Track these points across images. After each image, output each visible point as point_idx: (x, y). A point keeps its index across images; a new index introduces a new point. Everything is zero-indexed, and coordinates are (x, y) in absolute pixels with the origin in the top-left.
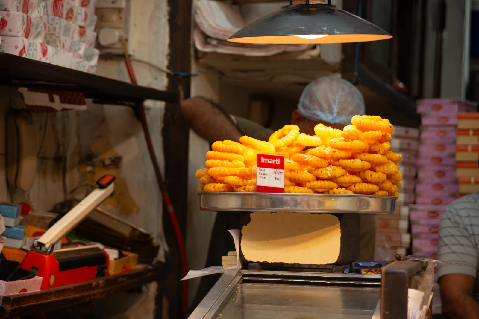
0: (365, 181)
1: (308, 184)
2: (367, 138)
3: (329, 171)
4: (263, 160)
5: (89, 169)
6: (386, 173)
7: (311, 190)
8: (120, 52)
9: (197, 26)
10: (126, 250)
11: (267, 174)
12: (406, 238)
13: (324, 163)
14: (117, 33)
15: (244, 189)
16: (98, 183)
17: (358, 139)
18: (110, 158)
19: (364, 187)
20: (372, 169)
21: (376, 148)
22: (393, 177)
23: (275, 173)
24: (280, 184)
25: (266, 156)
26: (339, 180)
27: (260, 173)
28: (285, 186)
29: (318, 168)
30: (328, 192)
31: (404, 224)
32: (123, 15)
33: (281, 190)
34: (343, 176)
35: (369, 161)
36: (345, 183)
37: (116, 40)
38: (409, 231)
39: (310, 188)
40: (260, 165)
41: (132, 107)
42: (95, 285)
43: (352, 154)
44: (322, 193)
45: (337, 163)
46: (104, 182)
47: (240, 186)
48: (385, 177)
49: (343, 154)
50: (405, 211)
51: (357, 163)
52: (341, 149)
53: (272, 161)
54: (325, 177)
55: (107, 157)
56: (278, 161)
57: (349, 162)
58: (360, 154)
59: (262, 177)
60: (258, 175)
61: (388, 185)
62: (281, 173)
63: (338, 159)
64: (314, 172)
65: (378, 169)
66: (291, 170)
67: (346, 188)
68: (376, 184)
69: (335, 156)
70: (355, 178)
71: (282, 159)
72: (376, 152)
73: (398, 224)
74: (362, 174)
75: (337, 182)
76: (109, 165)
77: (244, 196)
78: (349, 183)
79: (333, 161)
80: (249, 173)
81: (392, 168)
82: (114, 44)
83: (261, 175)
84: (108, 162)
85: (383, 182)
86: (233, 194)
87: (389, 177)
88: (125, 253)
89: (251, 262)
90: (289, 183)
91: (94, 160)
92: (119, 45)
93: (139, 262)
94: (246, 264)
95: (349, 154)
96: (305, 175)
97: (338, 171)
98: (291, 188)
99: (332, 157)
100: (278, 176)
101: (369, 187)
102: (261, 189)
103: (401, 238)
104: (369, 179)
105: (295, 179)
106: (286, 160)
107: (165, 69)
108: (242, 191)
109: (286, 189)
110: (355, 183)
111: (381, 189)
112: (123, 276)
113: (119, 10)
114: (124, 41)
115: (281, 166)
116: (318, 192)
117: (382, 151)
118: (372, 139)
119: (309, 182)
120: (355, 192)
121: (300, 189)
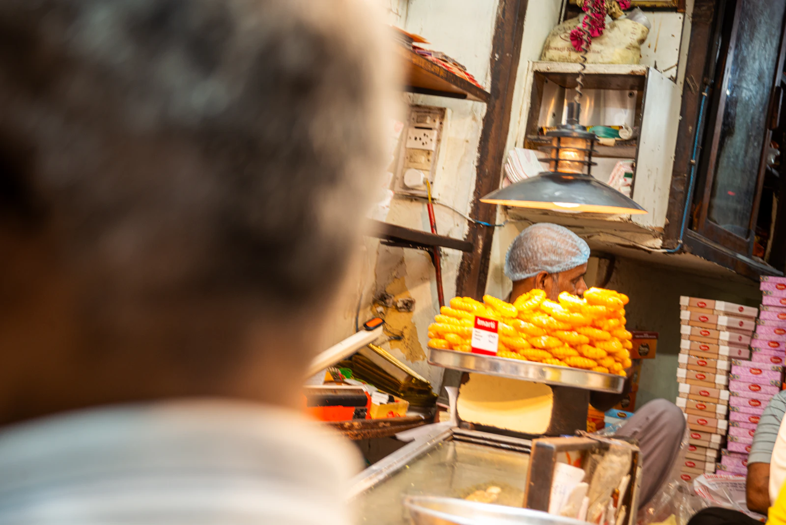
0: (582, 355)
1: (522, 351)
2: (591, 313)
3: (543, 341)
4: (480, 322)
5: (380, 309)
6: (607, 350)
7: (524, 358)
8: (424, 194)
9: (505, 175)
10: (399, 396)
11: (481, 336)
12: (722, 424)
13: (540, 331)
14: (423, 175)
15: (461, 348)
16: (365, 325)
17: (580, 312)
18: (403, 302)
19: (580, 361)
20: (591, 344)
21: (601, 324)
22: (617, 354)
23: (489, 336)
24: (493, 348)
25: (482, 319)
26: (553, 351)
27: (476, 335)
28: (499, 350)
29: (533, 336)
30: (541, 361)
31: (721, 409)
32: (431, 158)
33: (493, 354)
34: (558, 347)
35: (588, 336)
36: (560, 355)
37: (421, 182)
38: (727, 417)
39: (524, 356)
40: (477, 326)
41: (429, 252)
42: (349, 426)
43: (572, 327)
44: (536, 361)
45: (553, 334)
46: (370, 325)
47: (457, 345)
48: (604, 354)
49: (561, 325)
50: (724, 395)
51: (574, 336)
52: (559, 320)
53: (487, 324)
54: (539, 346)
55: (400, 300)
56: (493, 325)
57: (566, 334)
58: (580, 327)
59: (477, 339)
60: (473, 336)
61: (609, 362)
62: (494, 337)
63: (555, 330)
64: (529, 340)
65: (597, 344)
66: (507, 336)
67: (560, 360)
68: (595, 360)
69: (552, 326)
70: (572, 352)
71: (496, 323)
72: (600, 328)
73: (716, 408)
74: (579, 348)
75: (551, 353)
76: (401, 308)
77: (463, 355)
78: (564, 355)
79: (551, 332)
80: (466, 333)
81: (615, 345)
82: (419, 186)
83: (477, 337)
84: (400, 305)
85: (602, 358)
86: (451, 352)
87: (610, 354)
88: (396, 398)
89: (465, 421)
90: (503, 347)
91: (387, 301)
92: (424, 188)
93: (410, 409)
94: (460, 423)
95: (568, 326)
96: (521, 341)
97: (553, 342)
98: (504, 353)
99: (549, 327)
100: (492, 339)
101: (584, 361)
102: (475, 350)
103: (717, 423)
104: (585, 353)
105: (510, 345)
106: (500, 325)
107: (467, 216)
108: (458, 350)
109: (499, 354)
110: (570, 356)
111: (599, 365)
112: (385, 422)
113: (429, 153)
114: (429, 183)
115: (495, 330)
116: (531, 361)
117: (606, 327)
118: (595, 314)
119: (523, 349)
120: (570, 366)
121: (513, 354)
